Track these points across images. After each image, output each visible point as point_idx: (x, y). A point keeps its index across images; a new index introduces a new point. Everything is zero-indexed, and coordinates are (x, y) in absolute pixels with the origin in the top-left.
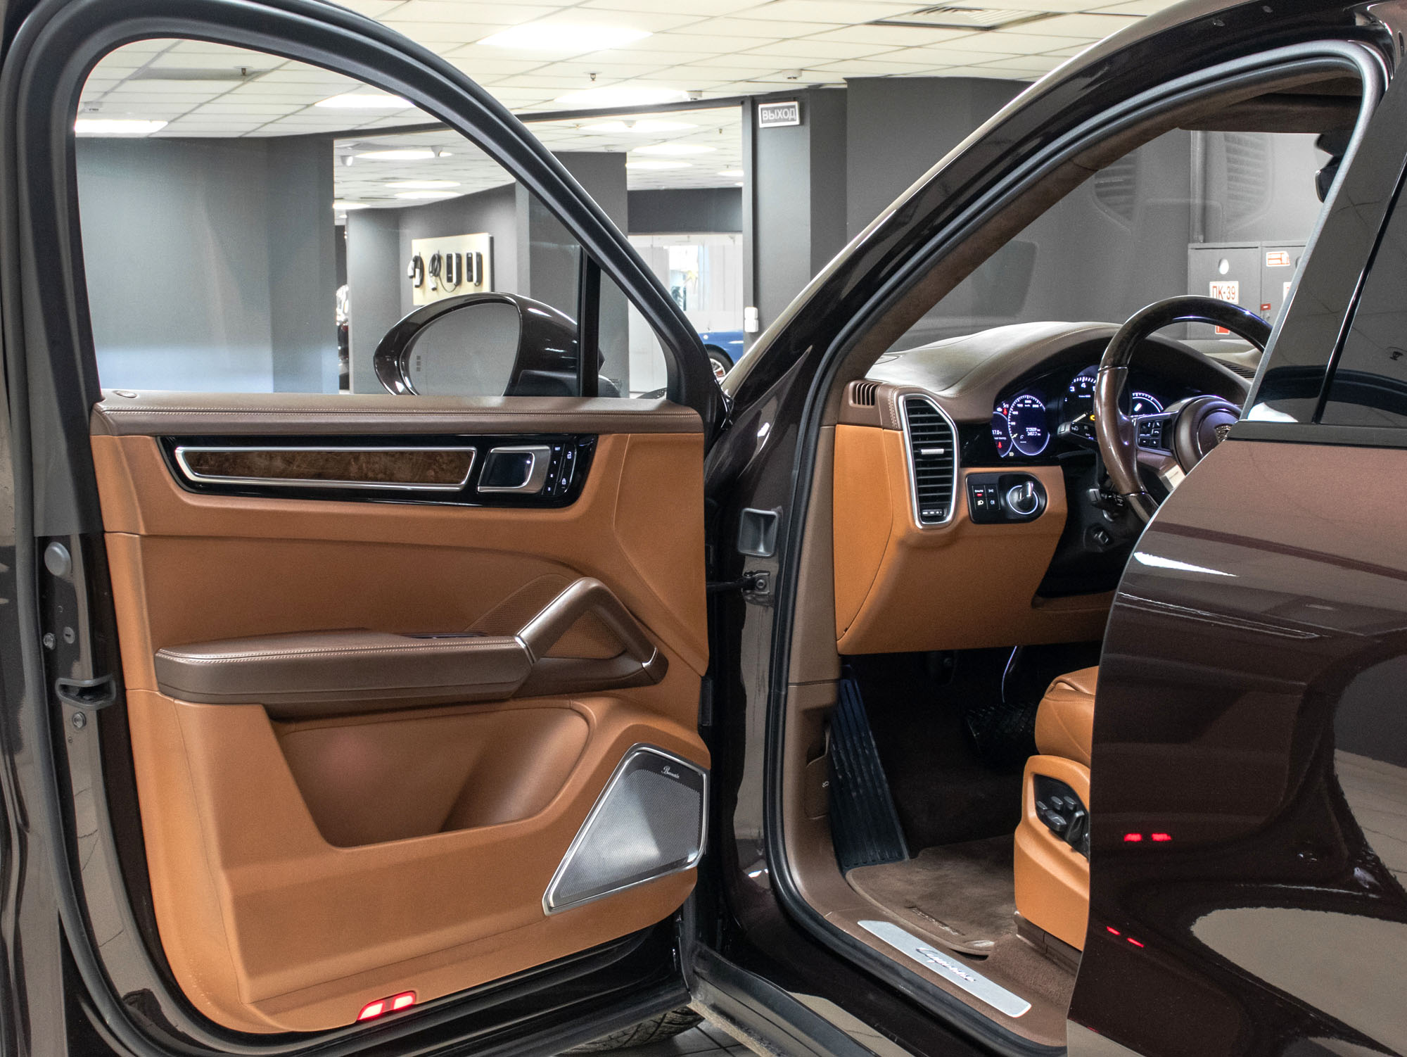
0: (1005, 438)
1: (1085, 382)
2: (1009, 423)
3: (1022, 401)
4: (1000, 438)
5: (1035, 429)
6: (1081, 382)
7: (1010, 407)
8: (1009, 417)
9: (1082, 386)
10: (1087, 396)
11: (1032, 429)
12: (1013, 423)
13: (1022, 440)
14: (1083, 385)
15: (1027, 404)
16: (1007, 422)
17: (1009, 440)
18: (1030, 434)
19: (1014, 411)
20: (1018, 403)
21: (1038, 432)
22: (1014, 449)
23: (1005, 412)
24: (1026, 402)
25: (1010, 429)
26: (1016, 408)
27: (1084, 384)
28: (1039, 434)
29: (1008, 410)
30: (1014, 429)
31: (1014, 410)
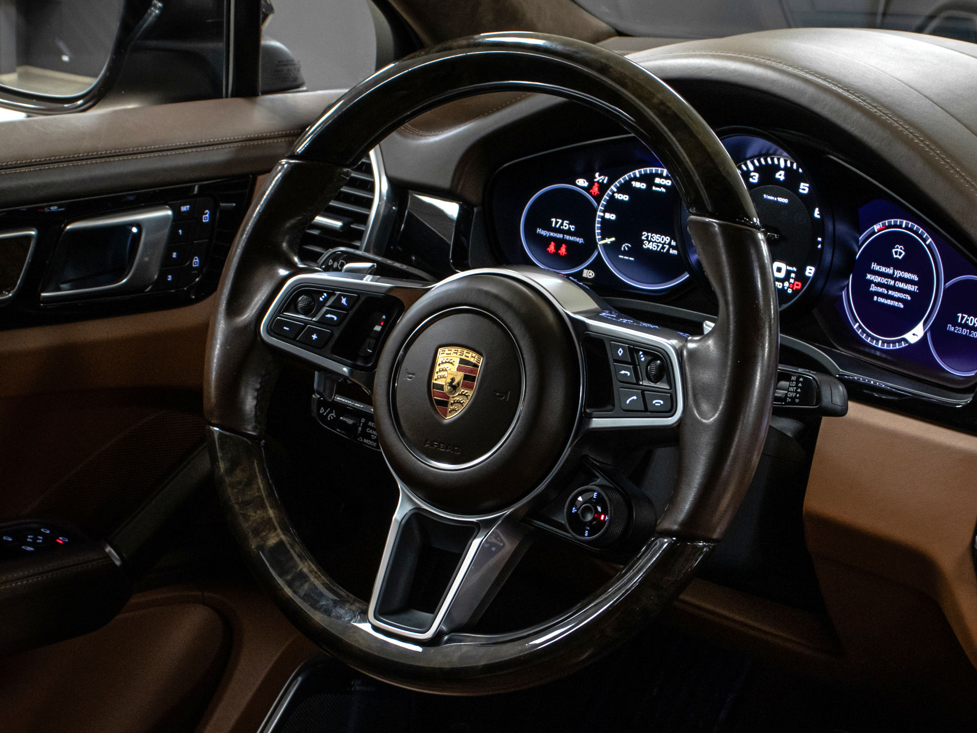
0: (580, 240)
1: (786, 169)
2: (599, 213)
3: (648, 179)
4: (567, 237)
5: (667, 239)
6: (777, 168)
7: (610, 182)
8: (603, 202)
9: (777, 176)
10: (780, 200)
11: (656, 237)
12: (611, 216)
13: (625, 253)
14: (780, 176)
15: (659, 186)
16: (595, 211)
17: (591, 245)
18: (647, 245)
19: (618, 192)
20: (635, 179)
21: (674, 248)
22: (598, 265)
23: (595, 189)
24: (657, 180)
25: (597, 225)
26: (625, 188)
27: (782, 173)
28: (675, 252)
29: (603, 188)
30: (608, 228)
31: (620, 190)
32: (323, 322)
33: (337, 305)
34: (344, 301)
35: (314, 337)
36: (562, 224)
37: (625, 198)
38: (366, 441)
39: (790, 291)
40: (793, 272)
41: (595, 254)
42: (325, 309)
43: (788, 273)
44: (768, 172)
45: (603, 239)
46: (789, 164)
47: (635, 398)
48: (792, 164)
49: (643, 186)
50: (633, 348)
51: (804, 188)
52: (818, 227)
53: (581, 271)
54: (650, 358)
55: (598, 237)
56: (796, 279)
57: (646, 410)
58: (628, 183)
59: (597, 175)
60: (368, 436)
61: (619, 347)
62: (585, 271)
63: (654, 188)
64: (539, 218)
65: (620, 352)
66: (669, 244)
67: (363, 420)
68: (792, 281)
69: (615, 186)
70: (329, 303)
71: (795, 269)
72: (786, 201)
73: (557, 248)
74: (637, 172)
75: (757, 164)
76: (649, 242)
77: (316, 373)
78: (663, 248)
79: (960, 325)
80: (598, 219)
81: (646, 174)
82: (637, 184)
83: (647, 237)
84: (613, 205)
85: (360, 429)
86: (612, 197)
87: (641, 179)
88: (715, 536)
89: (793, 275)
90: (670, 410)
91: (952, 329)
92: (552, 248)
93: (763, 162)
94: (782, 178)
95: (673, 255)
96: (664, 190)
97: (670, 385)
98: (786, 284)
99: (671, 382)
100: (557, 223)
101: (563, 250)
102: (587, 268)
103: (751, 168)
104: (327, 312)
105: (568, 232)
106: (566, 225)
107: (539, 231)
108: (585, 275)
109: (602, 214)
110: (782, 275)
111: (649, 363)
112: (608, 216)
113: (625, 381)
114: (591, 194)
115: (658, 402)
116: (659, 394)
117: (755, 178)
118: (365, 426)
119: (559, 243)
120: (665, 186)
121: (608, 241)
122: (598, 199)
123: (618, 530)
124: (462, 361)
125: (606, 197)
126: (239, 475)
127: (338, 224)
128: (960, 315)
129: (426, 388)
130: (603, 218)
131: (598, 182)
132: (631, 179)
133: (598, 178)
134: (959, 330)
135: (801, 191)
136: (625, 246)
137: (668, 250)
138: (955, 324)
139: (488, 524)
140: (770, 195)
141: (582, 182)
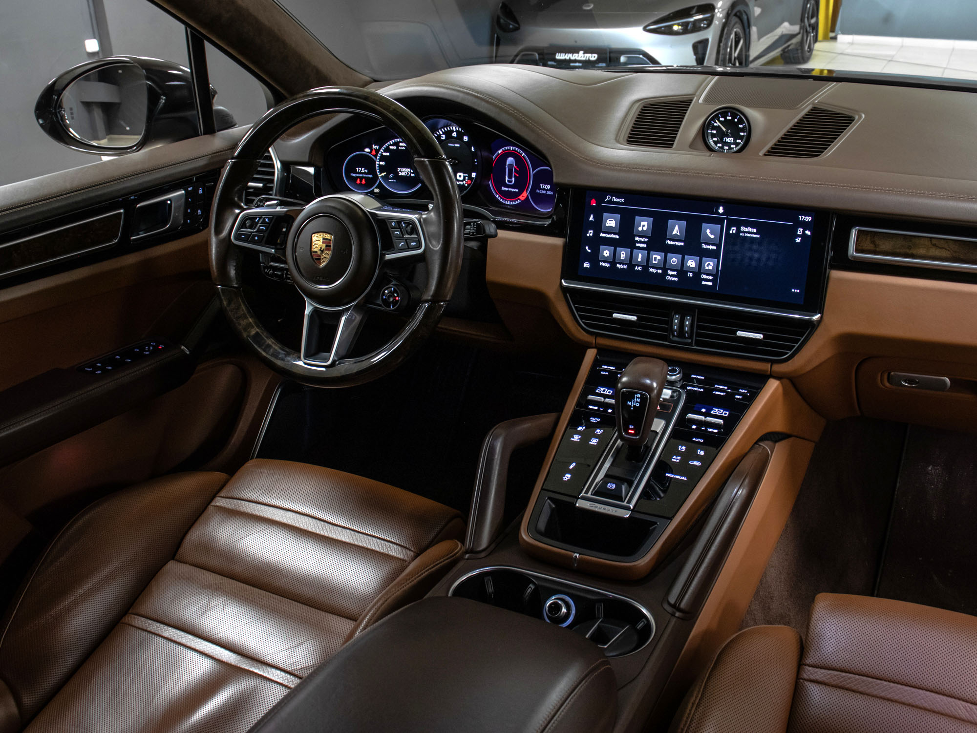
0: (371, 176)
1: (456, 131)
3: (396, 144)
4: (365, 175)
5: (409, 170)
6: (453, 131)
7: (380, 148)
8: (378, 157)
9: (453, 135)
10: (456, 145)
11: (404, 170)
12: (383, 163)
13: (391, 179)
14: (454, 134)
15: (402, 146)
16: (375, 162)
17: (376, 177)
18: (401, 174)
20: (391, 145)
21: (413, 173)
22: (380, 186)
23: (374, 152)
24: (401, 144)
25: (377, 168)
26: (387, 150)
27: (455, 133)
29: (377, 151)
30: (382, 169)
31: (385, 151)
32: (259, 231)
33: (264, 222)
34: (267, 220)
35: (256, 238)
36: (361, 170)
37: (388, 154)
38: (288, 281)
39: (466, 185)
40: (466, 176)
41: (378, 181)
42: (259, 225)
43: (464, 177)
44: (448, 134)
45: (381, 174)
46: (457, 129)
47: (403, 243)
48: (459, 129)
49: (394, 148)
50: (399, 221)
51: (466, 139)
52: (474, 155)
53: (373, 190)
54: (407, 225)
55: (378, 173)
56: (468, 179)
57: (409, 248)
58: (388, 147)
59: (373, 146)
60: (289, 279)
61: (392, 222)
62: (375, 189)
63: (400, 148)
64: (351, 168)
65: (393, 224)
66: (410, 172)
67: (285, 272)
68: (466, 180)
69: (383, 150)
70: (260, 222)
71: (467, 175)
72: (458, 145)
73: (361, 181)
74: (391, 142)
75: (443, 131)
76: (401, 172)
77: (260, 254)
78: (408, 174)
79: (542, 189)
80: (377, 165)
81: (395, 142)
82: (392, 147)
83: (400, 170)
84: (383, 158)
85: (284, 276)
86: (382, 155)
87: (393, 145)
88: (448, 299)
89: (467, 178)
90: (419, 247)
91: (539, 192)
92: (358, 181)
93: (446, 130)
94: (455, 135)
95: (413, 176)
96: (404, 148)
97: (417, 235)
98: (464, 182)
99: (418, 234)
100: (359, 170)
101: (364, 182)
102: (376, 188)
103: (441, 133)
104: (260, 226)
105: (365, 173)
106: (363, 170)
107: (352, 174)
108: (375, 191)
109: (378, 163)
110: (462, 178)
111: (407, 227)
112: (381, 163)
113: (397, 237)
114: (372, 154)
115: (413, 244)
116: (413, 240)
117: (443, 137)
118: (287, 274)
119: (361, 178)
120: (404, 146)
121: (383, 174)
122: (376, 157)
123: (405, 303)
124: (324, 239)
125: (379, 155)
126: (233, 306)
127: (261, 185)
128: (541, 185)
129: (309, 254)
130: (379, 164)
131: (374, 149)
132: (389, 145)
133: (374, 147)
134: (542, 192)
135: (464, 140)
136: (391, 176)
137: (410, 174)
138: (540, 189)
139: (347, 309)
140: (451, 144)
141: (367, 150)
